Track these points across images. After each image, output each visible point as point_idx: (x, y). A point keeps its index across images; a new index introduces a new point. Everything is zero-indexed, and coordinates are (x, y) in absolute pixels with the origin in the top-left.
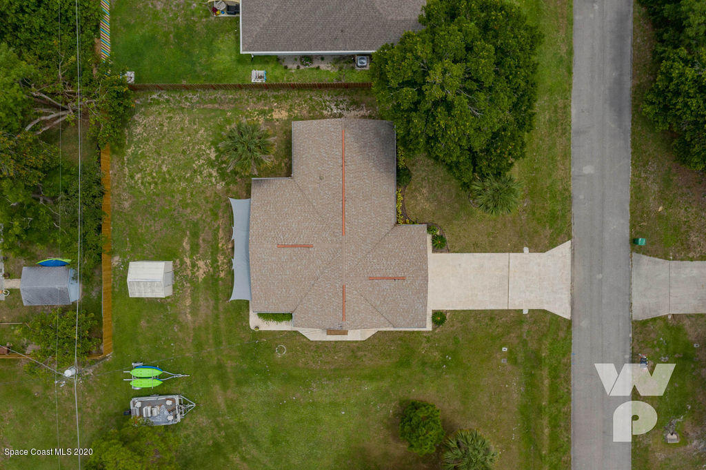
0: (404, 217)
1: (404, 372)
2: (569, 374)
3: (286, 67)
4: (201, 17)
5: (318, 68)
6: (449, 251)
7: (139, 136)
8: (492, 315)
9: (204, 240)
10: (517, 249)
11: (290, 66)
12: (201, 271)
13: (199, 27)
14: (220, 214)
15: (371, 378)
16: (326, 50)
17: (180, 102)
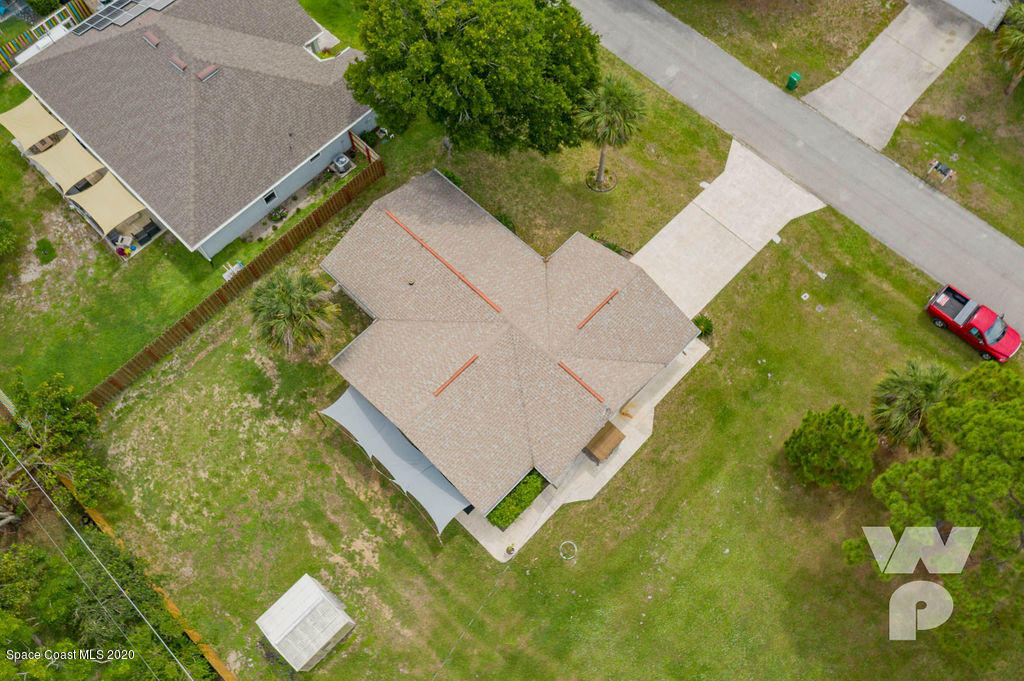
2: (895, 255)
3: (260, 240)
4: (110, 275)
5: (298, 210)
6: (631, 254)
8: (750, 275)
9: (334, 512)
10: (694, 192)
11: (264, 235)
12: (368, 554)
15: (708, 474)
16: (290, 170)
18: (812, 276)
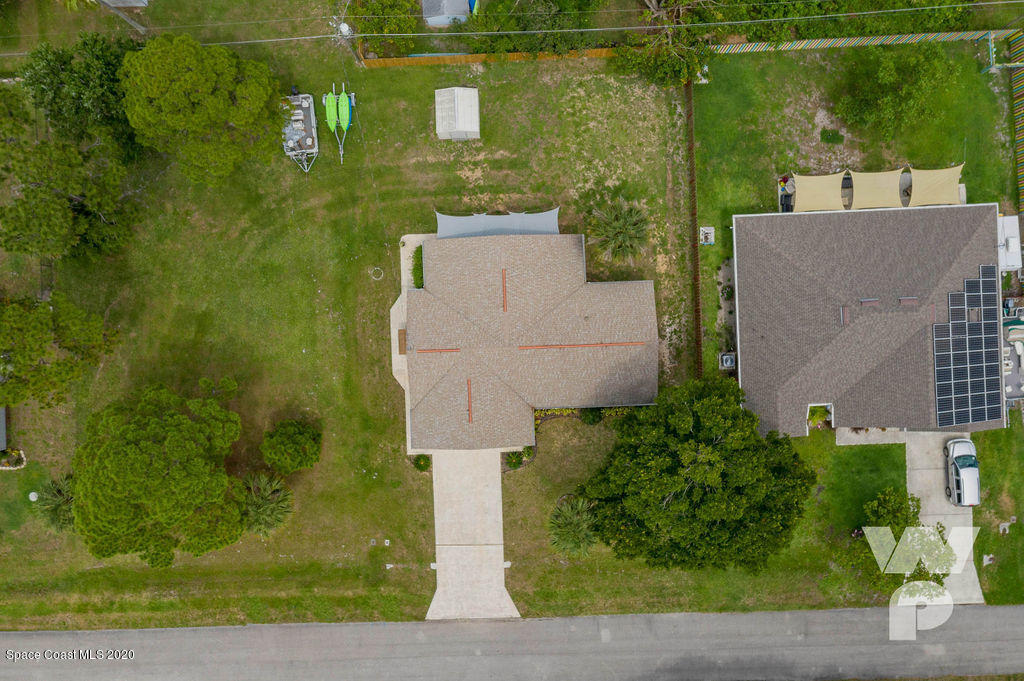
0: (542, 417)
1: (356, 422)
2: (361, 620)
3: (719, 268)
4: (777, 163)
5: (720, 308)
6: (503, 472)
7: (630, 92)
8: (428, 526)
9: (507, 175)
10: (509, 554)
11: (721, 273)
12: (469, 174)
13: (765, 160)
14: (539, 195)
15: (347, 383)
16: (740, 318)
17: (673, 140)
18: (394, 561)
